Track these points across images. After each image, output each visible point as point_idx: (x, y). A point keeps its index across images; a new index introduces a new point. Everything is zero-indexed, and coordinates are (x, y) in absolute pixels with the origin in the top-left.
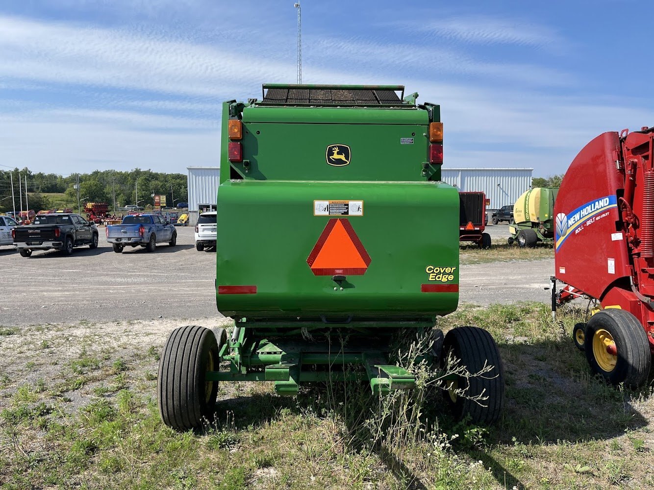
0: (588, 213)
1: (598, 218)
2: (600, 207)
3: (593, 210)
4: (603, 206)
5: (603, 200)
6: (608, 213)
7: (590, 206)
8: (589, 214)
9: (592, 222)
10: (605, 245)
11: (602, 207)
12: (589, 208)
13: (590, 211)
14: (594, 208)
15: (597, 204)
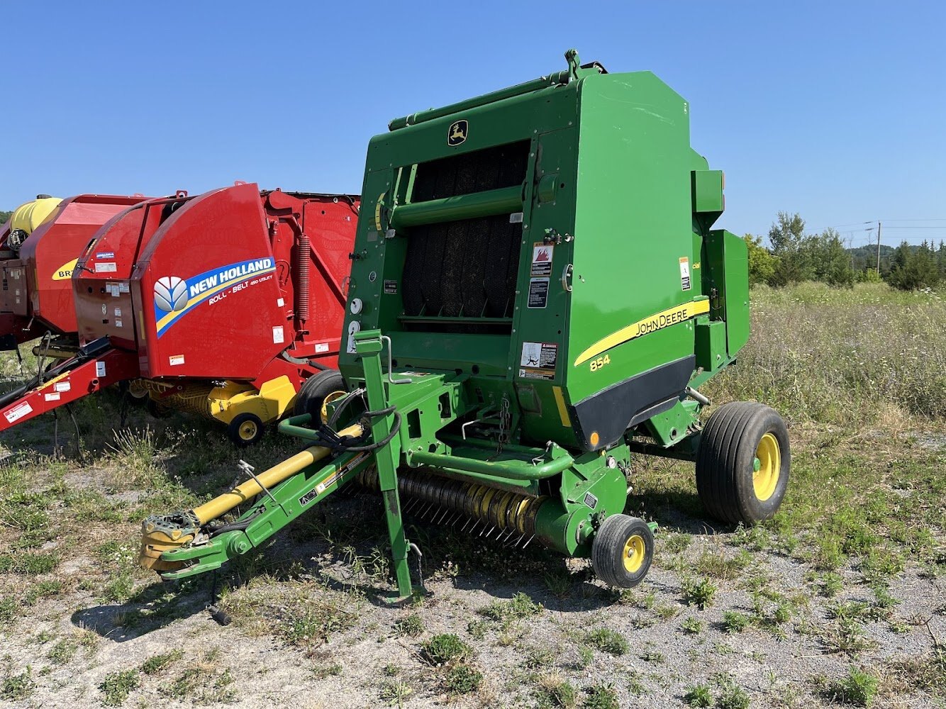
0: (234, 277)
2: (257, 269)
3: (244, 273)
5: (261, 261)
7: (238, 268)
8: (237, 277)
11: (260, 270)
12: (236, 270)
13: (239, 274)
14: (247, 270)
15: (251, 265)
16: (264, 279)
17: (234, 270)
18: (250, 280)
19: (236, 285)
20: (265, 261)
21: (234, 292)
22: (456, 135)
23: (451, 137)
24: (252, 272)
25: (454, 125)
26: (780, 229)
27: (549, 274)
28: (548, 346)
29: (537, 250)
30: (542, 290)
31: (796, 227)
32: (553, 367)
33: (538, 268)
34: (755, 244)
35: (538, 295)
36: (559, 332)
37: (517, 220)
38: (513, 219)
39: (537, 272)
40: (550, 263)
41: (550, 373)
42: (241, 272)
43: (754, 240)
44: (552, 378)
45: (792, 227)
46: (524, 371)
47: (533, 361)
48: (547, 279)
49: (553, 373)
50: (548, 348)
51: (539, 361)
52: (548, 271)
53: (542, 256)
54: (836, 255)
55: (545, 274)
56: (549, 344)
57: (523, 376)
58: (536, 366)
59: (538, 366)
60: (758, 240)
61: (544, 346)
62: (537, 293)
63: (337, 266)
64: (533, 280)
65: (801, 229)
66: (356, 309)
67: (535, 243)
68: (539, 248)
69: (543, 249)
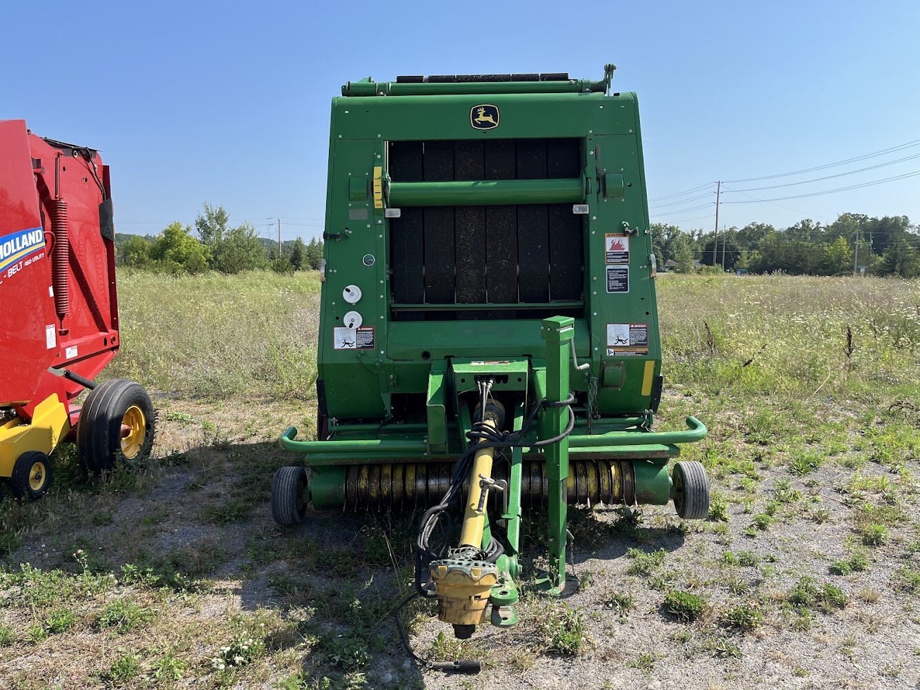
0: (9, 254)
1: (27, 263)
2: (31, 244)
3: (19, 248)
4: (34, 243)
5: (33, 233)
6: (43, 254)
7: (12, 241)
8: (12, 255)
9: (18, 270)
10: (40, 306)
11: (33, 245)
12: (10, 244)
13: (14, 251)
14: (20, 245)
15: (24, 237)
16: (36, 258)
17: (8, 243)
18: (24, 259)
19: (11, 266)
20: (37, 232)
21: (9, 276)
22: (482, 118)
23: (476, 120)
24: (26, 247)
25: (478, 108)
26: (206, 219)
27: (628, 262)
28: (636, 326)
29: (609, 242)
30: (623, 276)
31: (220, 218)
32: (646, 345)
33: (614, 257)
34: (185, 232)
35: (618, 281)
36: (647, 313)
37: (583, 211)
38: (577, 210)
39: (613, 261)
40: (626, 253)
41: (644, 350)
42: (15, 248)
43: (184, 228)
44: (646, 354)
45: (217, 219)
46: (612, 350)
47: (621, 341)
48: (626, 267)
49: (647, 350)
50: (637, 328)
51: (629, 340)
52: (626, 260)
53: (617, 246)
54: (253, 247)
55: (622, 262)
56: (638, 324)
57: (612, 355)
58: (625, 345)
59: (628, 344)
60: (188, 229)
61: (632, 326)
62: (615, 280)
63: (77, 242)
64: (609, 267)
65: (225, 220)
66: (354, 297)
67: (606, 235)
68: (612, 238)
69: (617, 240)
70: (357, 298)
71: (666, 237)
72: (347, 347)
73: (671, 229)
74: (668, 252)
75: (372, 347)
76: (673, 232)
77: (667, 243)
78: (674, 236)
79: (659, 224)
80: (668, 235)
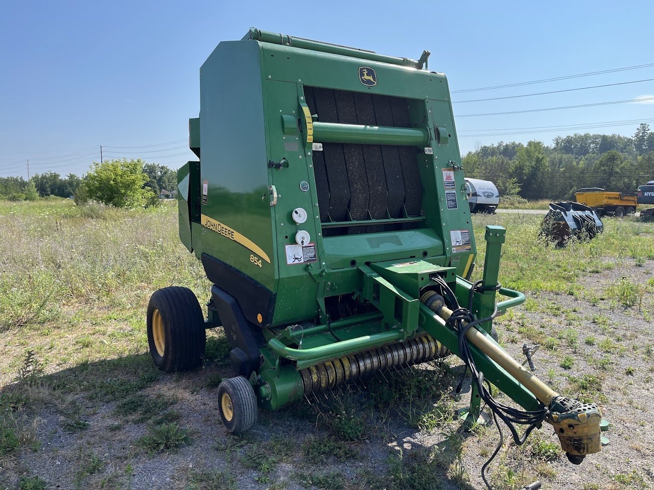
22: (366, 77)
23: (362, 77)
25: (363, 68)
28: (464, 231)
29: (445, 174)
30: (454, 198)
32: (469, 243)
36: (468, 223)
37: (430, 152)
38: (427, 151)
39: (448, 187)
40: (453, 182)
41: (468, 247)
44: (470, 250)
46: (455, 249)
48: (455, 191)
49: (470, 247)
50: (464, 233)
51: (461, 241)
52: (454, 187)
53: (448, 177)
57: (455, 252)
59: (461, 244)
62: (451, 200)
66: (302, 217)
67: (443, 169)
68: (446, 172)
69: (448, 172)
70: (304, 219)
71: (159, 173)
72: (297, 261)
73: (162, 168)
74: (162, 185)
75: (315, 260)
76: (164, 170)
77: (161, 178)
78: (165, 173)
79: (154, 164)
80: (161, 172)
